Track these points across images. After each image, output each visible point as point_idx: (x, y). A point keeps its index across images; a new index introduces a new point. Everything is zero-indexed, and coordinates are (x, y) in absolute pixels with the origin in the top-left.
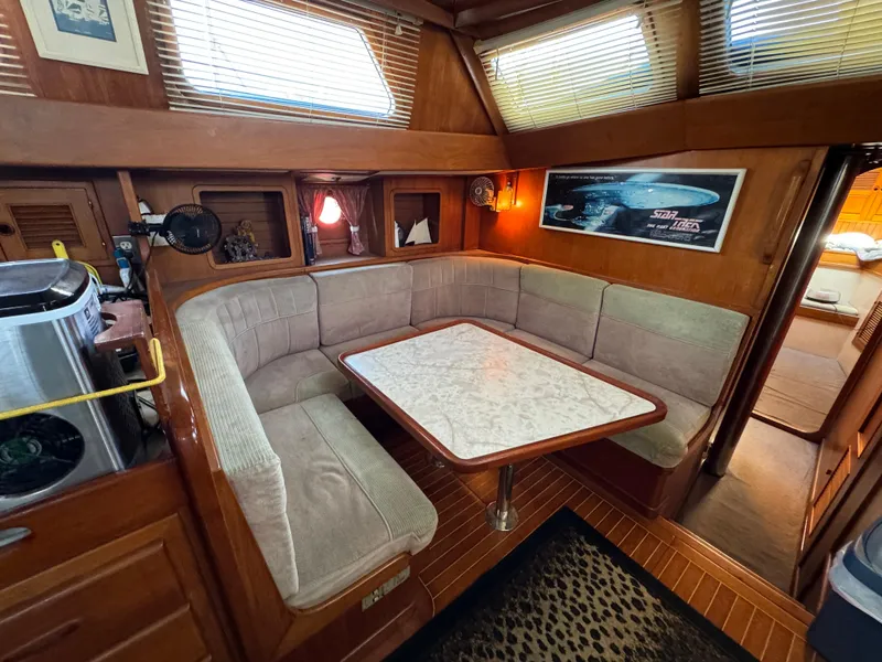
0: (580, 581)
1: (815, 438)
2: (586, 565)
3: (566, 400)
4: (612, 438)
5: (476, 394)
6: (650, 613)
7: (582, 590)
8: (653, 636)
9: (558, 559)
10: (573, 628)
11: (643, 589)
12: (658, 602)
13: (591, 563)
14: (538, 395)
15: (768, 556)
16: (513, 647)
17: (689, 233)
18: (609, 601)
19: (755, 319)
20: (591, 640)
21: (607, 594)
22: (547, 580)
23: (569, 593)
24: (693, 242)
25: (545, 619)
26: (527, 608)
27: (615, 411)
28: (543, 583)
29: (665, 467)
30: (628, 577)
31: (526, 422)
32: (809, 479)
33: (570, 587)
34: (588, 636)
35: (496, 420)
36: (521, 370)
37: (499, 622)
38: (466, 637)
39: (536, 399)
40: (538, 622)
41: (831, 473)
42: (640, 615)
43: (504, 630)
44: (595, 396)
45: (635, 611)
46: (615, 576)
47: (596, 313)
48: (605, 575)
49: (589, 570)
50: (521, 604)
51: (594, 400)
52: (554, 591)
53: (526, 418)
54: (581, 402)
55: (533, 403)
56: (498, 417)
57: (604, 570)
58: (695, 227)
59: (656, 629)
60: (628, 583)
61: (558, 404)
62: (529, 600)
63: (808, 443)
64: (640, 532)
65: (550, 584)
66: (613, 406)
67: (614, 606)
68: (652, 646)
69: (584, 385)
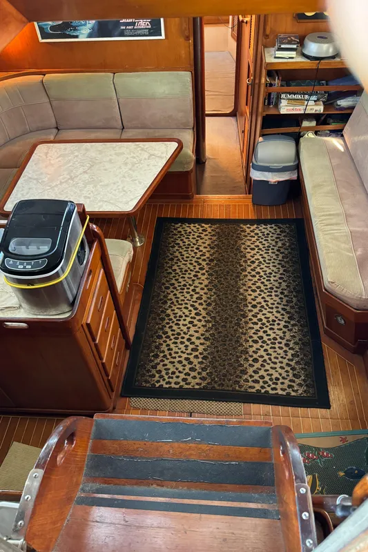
0: (182, 238)
1: (233, 114)
2: (181, 232)
3: (142, 162)
4: (171, 170)
5: (102, 183)
6: (209, 230)
7: (185, 240)
8: (213, 235)
9: (170, 238)
10: (190, 252)
11: (203, 225)
12: (210, 225)
13: (182, 230)
14: (129, 166)
15: (235, 187)
16: (177, 272)
17: (146, 29)
18: (195, 237)
19: (193, 72)
20: (197, 251)
21: (193, 235)
22: (171, 247)
23: (181, 244)
24: (150, 35)
25: (180, 257)
26: (172, 259)
27: (164, 155)
28: (171, 249)
29: (189, 170)
30: (196, 225)
31: (137, 182)
32: (238, 140)
33: (181, 242)
34: (196, 251)
35: (125, 189)
36: (108, 159)
37: (167, 270)
38: (160, 282)
39: (130, 169)
40: (178, 260)
41: (243, 132)
42: (207, 233)
43: (170, 270)
44: (152, 152)
45: (205, 233)
46: (192, 228)
47: (115, 98)
48: (189, 230)
49: (183, 233)
50: (169, 260)
51: (153, 155)
52: (176, 248)
53: (136, 180)
54: (148, 159)
55: (131, 172)
56: (124, 187)
57: (188, 229)
58: (148, 25)
59: (213, 233)
60: (198, 227)
61: (141, 166)
62: (171, 257)
63: (231, 118)
64: (191, 207)
65: (173, 247)
66: (162, 153)
67: (198, 236)
68: (214, 238)
69: (142, 150)
